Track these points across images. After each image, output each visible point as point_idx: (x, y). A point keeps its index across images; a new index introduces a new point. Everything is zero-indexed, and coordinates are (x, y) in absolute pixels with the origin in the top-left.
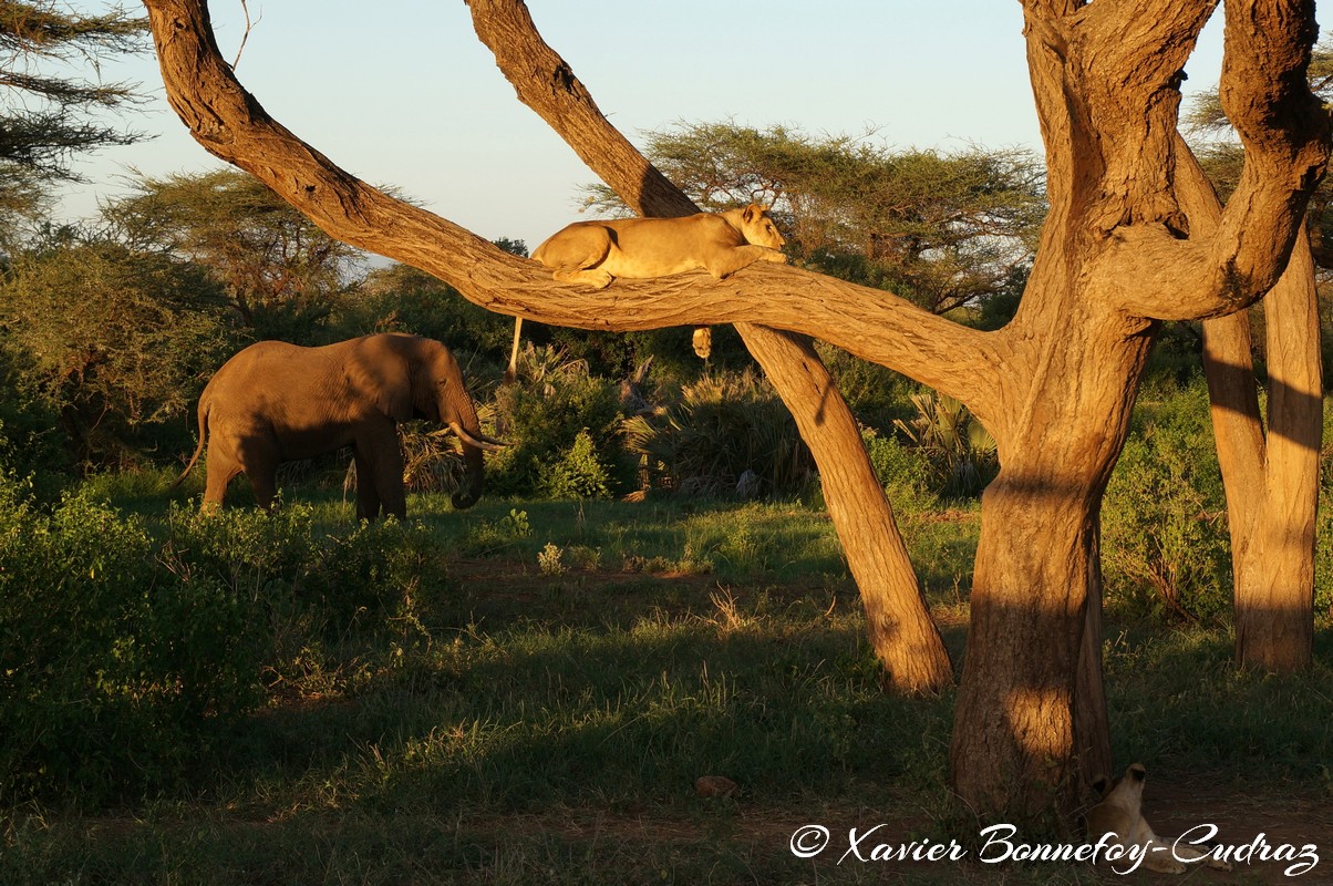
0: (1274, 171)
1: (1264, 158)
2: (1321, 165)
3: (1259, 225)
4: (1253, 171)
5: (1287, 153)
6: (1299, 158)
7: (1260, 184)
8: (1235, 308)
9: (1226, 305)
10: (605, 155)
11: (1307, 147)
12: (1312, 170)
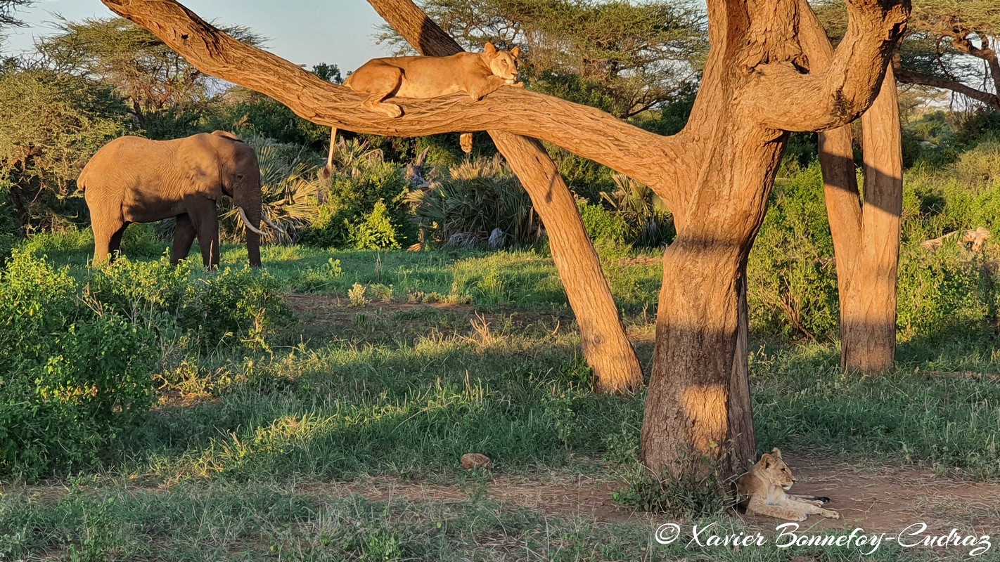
0: (870, 27)
1: (863, 17)
2: (903, 22)
3: (859, 65)
4: (855, 27)
5: (879, 14)
6: (887, 17)
7: (860, 36)
8: (842, 123)
9: (836, 121)
10: (395, 10)
11: (893, 10)
12: (897, 26)
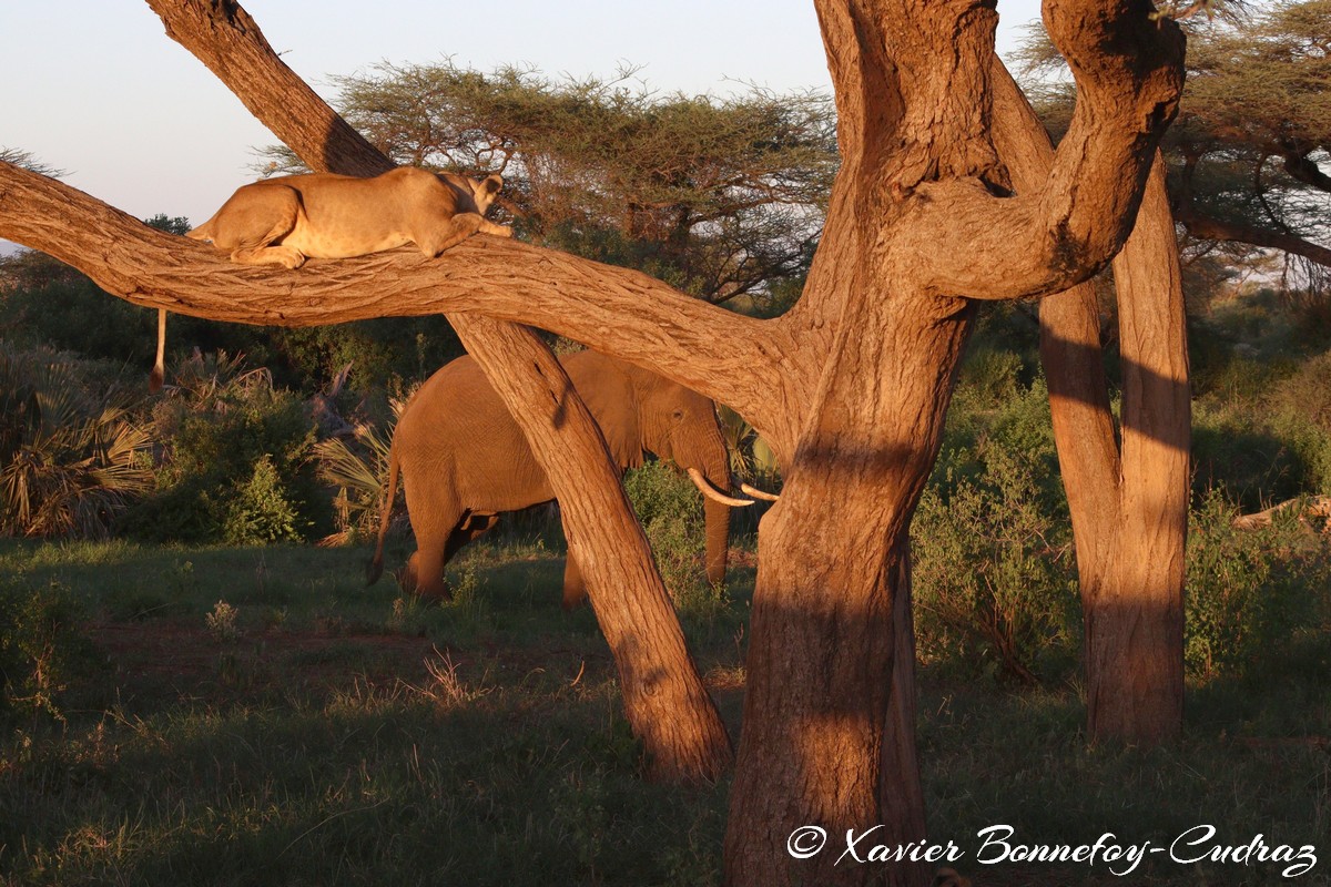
0: (1112, 109)
1: (1100, 93)
2: (1171, 101)
3: (1095, 177)
4: (1087, 109)
5: (1128, 86)
6: (1143, 93)
7: (1096, 126)
8: (1069, 283)
9: (1058, 279)
10: (278, 103)
11: (1153, 79)
12: (1160, 108)
